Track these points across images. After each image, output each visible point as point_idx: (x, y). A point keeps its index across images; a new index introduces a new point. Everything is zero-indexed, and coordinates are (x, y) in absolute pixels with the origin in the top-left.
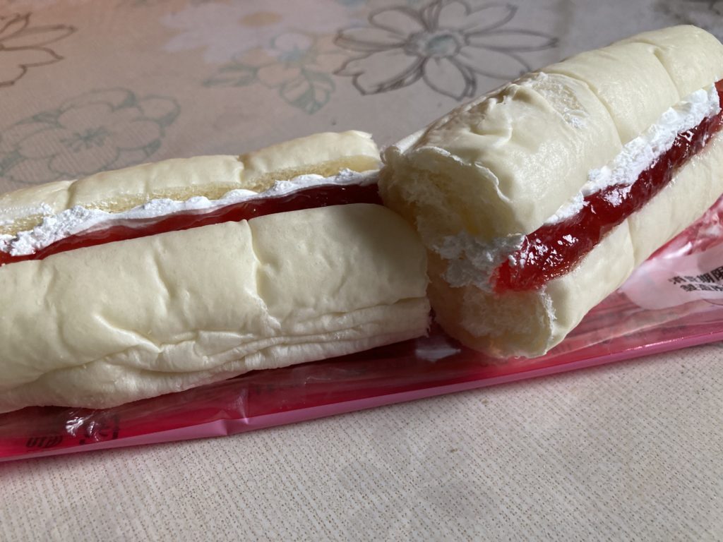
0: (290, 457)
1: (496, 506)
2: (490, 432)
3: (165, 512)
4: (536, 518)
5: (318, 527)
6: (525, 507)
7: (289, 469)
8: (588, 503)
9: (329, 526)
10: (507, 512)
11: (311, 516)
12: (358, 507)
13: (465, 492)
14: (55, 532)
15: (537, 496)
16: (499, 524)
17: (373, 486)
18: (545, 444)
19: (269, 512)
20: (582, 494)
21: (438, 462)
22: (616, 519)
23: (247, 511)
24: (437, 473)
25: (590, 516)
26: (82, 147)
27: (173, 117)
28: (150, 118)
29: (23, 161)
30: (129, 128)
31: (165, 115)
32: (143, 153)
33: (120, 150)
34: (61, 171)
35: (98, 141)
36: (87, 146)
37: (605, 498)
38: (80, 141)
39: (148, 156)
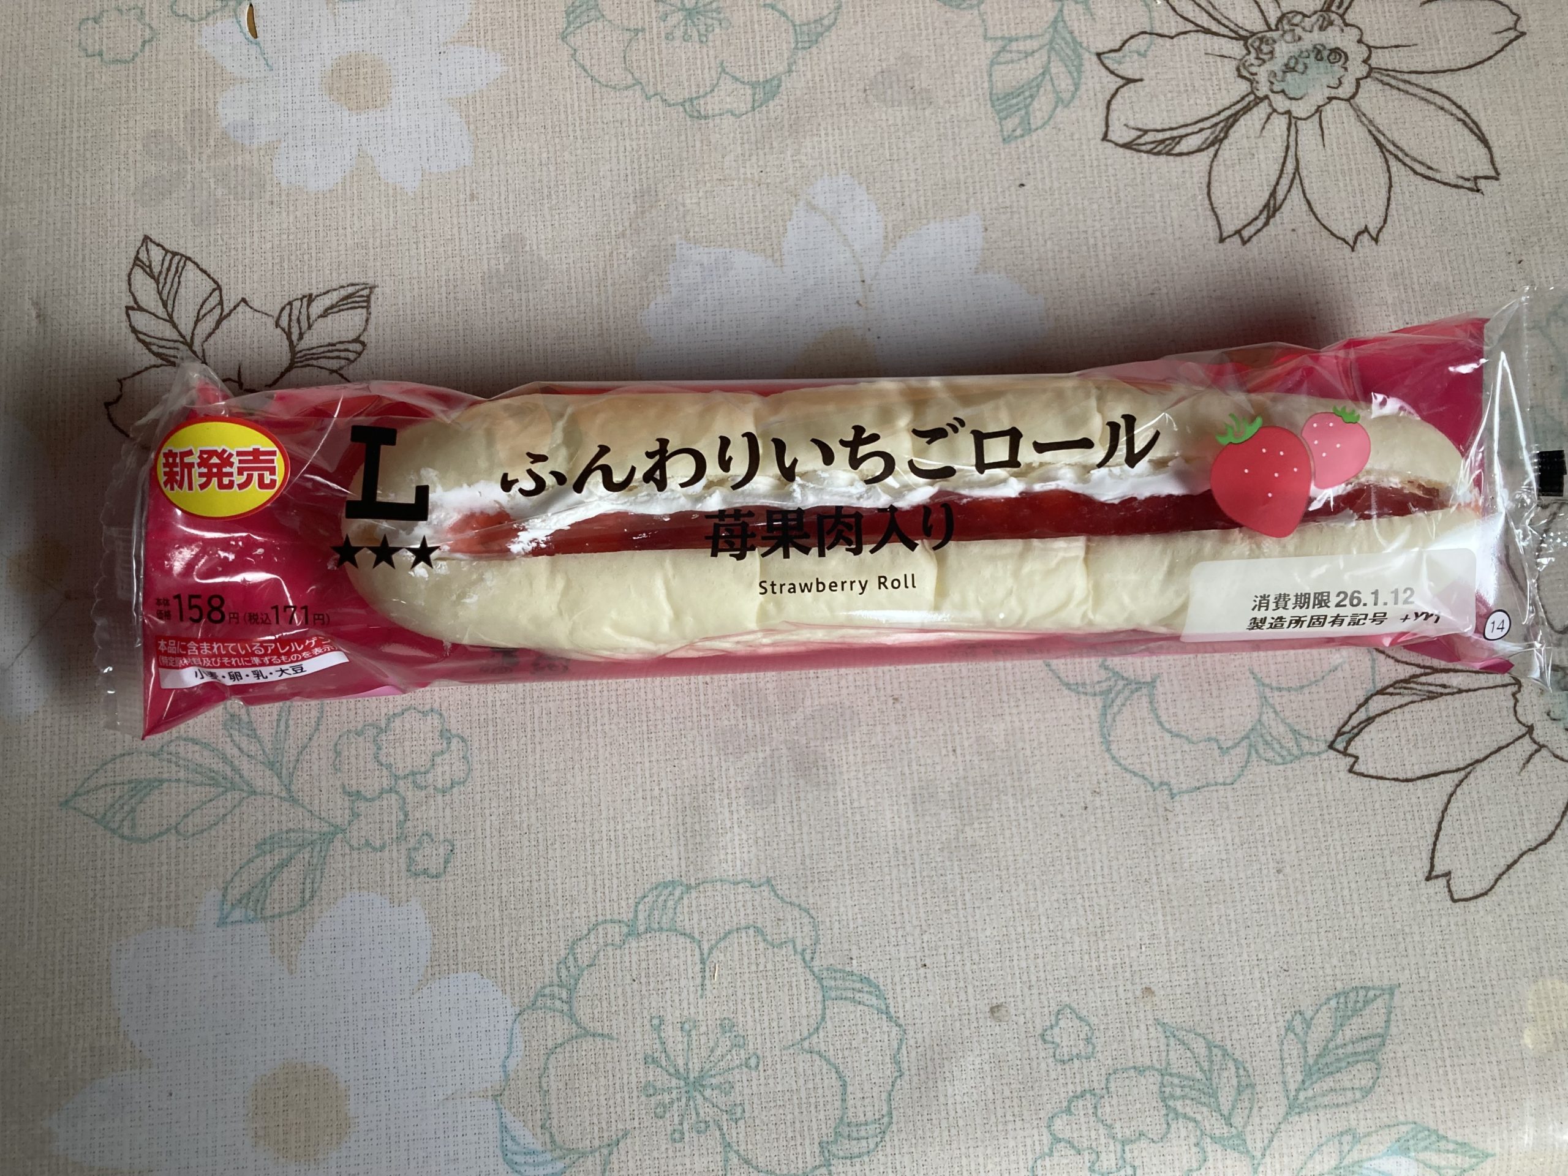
1: (835, 790)
2: (879, 728)
4: (858, 817)
5: (695, 719)
6: (856, 804)
8: (906, 832)
9: (704, 723)
10: (840, 798)
11: (695, 706)
12: (733, 722)
13: (821, 763)
17: (756, 712)
18: (915, 767)
20: (908, 822)
21: (819, 726)
22: (916, 854)
24: (811, 735)
25: (899, 842)
26: (678, 33)
27: (819, 29)
28: (789, 13)
29: (597, 19)
30: (752, 22)
31: (812, 18)
32: (749, 98)
33: (724, 70)
34: (637, 75)
35: (702, 28)
36: (685, 33)
37: (923, 837)
38: (680, 15)
39: (753, 109)
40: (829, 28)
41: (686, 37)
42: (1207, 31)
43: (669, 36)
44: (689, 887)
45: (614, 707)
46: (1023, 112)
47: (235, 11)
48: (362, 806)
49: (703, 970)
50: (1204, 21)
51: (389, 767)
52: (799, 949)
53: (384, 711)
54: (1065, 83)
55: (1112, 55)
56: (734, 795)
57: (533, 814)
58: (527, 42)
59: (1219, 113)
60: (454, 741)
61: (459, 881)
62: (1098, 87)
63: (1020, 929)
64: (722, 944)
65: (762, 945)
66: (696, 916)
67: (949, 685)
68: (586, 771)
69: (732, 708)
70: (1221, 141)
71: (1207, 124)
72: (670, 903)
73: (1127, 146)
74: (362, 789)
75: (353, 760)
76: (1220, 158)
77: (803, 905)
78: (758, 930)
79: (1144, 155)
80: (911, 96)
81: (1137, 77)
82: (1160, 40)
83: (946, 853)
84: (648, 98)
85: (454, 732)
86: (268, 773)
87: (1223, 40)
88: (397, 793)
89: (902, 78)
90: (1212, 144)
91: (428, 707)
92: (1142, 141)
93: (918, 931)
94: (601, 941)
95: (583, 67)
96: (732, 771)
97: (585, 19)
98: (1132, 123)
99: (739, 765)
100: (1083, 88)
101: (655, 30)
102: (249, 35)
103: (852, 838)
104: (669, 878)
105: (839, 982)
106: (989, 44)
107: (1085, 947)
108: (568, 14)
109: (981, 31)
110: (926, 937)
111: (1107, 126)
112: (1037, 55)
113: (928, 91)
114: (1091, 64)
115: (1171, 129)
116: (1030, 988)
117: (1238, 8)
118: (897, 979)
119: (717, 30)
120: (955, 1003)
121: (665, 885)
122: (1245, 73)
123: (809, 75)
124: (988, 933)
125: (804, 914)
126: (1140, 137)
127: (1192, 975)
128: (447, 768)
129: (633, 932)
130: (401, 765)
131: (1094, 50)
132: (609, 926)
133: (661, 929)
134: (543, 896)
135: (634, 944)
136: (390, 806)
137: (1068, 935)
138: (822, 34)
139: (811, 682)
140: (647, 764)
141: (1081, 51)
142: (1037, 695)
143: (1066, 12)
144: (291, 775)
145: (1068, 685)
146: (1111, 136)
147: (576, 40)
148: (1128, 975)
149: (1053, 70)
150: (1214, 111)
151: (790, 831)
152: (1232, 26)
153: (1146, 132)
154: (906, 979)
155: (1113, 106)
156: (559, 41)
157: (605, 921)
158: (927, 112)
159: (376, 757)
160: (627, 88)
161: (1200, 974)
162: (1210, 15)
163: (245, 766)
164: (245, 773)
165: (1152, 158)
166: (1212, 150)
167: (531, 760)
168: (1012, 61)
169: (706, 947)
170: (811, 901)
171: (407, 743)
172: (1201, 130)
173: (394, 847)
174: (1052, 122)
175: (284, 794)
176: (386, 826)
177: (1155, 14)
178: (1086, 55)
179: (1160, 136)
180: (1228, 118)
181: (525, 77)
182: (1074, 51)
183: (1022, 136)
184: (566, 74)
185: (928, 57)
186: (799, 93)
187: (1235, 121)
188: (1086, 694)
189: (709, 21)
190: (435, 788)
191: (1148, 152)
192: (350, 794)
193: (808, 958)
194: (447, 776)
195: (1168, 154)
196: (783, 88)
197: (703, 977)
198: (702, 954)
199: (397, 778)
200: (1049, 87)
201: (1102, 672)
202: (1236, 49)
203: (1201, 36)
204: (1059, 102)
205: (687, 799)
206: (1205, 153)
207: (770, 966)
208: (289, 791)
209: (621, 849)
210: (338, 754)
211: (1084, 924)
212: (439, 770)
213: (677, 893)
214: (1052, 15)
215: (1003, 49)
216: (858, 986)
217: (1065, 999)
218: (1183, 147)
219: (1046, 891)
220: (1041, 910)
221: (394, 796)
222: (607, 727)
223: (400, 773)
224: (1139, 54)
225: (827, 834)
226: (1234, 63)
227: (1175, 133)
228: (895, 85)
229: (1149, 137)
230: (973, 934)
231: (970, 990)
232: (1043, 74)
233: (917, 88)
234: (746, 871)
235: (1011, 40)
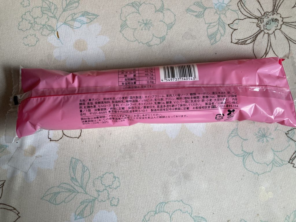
0: (163, 154)
1: (192, 181)
2: (200, 168)
3: (140, 154)
4: (198, 186)
6: (197, 183)
7: (162, 156)
8: (207, 188)
12: (171, 169)
13: (189, 176)
14: (122, 149)
15: (200, 183)
16: (191, 184)
17: (175, 167)
18: (208, 175)
19: (156, 163)
20: (208, 186)
21: (188, 168)
22: (210, 192)
23: (153, 161)
24: (186, 170)
25: (206, 190)
26: (144, 29)
27: (172, 25)
28: (165, 22)
29: (127, 27)
30: (158, 25)
31: (170, 23)
32: (159, 41)
33: (154, 36)
34: (136, 38)
35: (148, 27)
36: (145, 28)
37: (211, 189)
38: (144, 25)
39: (160, 43)
40: (174, 24)
41: (145, 29)
42: (250, 18)
43: (142, 29)
44: (166, 203)
45: (147, 168)
46: (215, 38)
47: (54, 33)
48: (100, 193)
49: (171, 219)
50: (249, 16)
51: (104, 185)
52: (189, 213)
53: (102, 174)
54: (222, 32)
55: (231, 24)
56: (173, 184)
57: (134, 192)
58: (113, 33)
59: (254, 35)
60: (116, 178)
61: (121, 206)
62: (229, 32)
63: (231, 205)
64: (174, 214)
65: (181, 213)
66: (168, 209)
67: (213, 157)
68: (143, 182)
69: (170, 166)
70: (255, 40)
71: (252, 37)
72: (163, 206)
73: (236, 43)
74: (100, 190)
75: (97, 184)
76: (255, 44)
77: (189, 204)
78: (180, 210)
79: (240, 45)
80: (192, 37)
81: (237, 29)
82: (240, 21)
83: (215, 191)
84: (139, 43)
85: (116, 176)
86: (81, 188)
87: (253, 19)
88: (106, 190)
89: (189, 34)
90: (253, 41)
91: (110, 172)
92: (239, 42)
93: (211, 207)
94: (150, 215)
95: (125, 37)
96: (172, 179)
97: (125, 27)
98: (236, 39)
99: (173, 178)
100: (226, 32)
101: (139, 29)
102: (58, 38)
103: (197, 190)
104: (162, 202)
105: (197, 219)
106: (206, 24)
107: (245, 207)
108: (121, 27)
109: (204, 22)
110: (213, 208)
111: (232, 39)
112: (216, 26)
113: (195, 36)
114: (227, 27)
115: (245, 39)
116: (235, 216)
117: (256, 12)
118: (209, 217)
119: (151, 27)
120: (220, 221)
121: (161, 203)
122: (258, 26)
123: (171, 35)
124: (225, 206)
125: (189, 206)
126: (238, 41)
127: (266, 211)
128: (116, 184)
129: (156, 213)
130: (106, 184)
131: (228, 24)
132: (151, 212)
133: (161, 212)
134: (138, 207)
135: (157, 215)
136: (105, 193)
137: (241, 205)
138: (172, 26)
139: (186, 160)
140: (155, 179)
141: (225, 24)
142: (230, 158)
143: (221, 16)
144: (85, 188)
145: (236, 155)
146: (233, 42)
147: (123, 32)
148: (254, 212)
149: (220, 29)
150: (253, 34)
151: (184, 190)
152: (255, 16)
153: (240, 40)
154: (210, 217)
155: (232, 35)
156: (120, 33)
157: (150, 211)
158: (195, 40)
159: (101, 183)
160: (135, 41)
161: (268, 210)
162: (250, 14)
163: (76, 187)
164: (76, 189)
165: (241, 45)
166: (253, 43)
167: (132, 181)
168: (211, 28)
169: (171, 214)
170: (190, 203)
171: (107, 180)
172: (251, 38)
173: (107, 201)
174: (221, 40)
175: (84, 192)
176: (105, 197)
177: (239, 15)
178: (226, 25)
179: (242, 41)
180: (256, 36)
181: (114, 41)
182: (224, 24)
183: (215, 43)
184: (122, 39)
185: (194, 29)
186: (169, 39)
187: (257, 36)
188: (240, 156)
189: (150, 25)
190: (114, 188)
191: (241, 44)
192: (97, 191)
193: (191, 214)
194: (116, 186)
195: (244, 44)
196: (166, 38)
197: (171, 220)
198: (170, 216)
199: (106, 187)
200: (219, 33)
201: (242, 152)
202: (256, 21)
203: (249, 19)
204: (221, 35)
205: (163, 186)
206: (252, 43)
207: (184, 217)
208: (85, 192)
209: (152, 197)
210: (94, 183)
211: (244, 202)
212: (114, 184)
213: (164, 204)
214: (218, 17)
215: (209, 25)
216: (201, 219)
217: (242, 218)
218: (248, 42)
219: (236, 196)
220: (235, 200)
221: (106, 191)
222: (146, 173)
223: (107, 186)
224: (237, 24)
225: (192, 190)
226: (256, 24)
227: (245, 40)
228: (188, 35)
229: (240, 41)
230: (222, 207)
231: (223, 217)
232: (218, 30)
233: (193, 35)
234: (177, 199)
235: (210, 23)
